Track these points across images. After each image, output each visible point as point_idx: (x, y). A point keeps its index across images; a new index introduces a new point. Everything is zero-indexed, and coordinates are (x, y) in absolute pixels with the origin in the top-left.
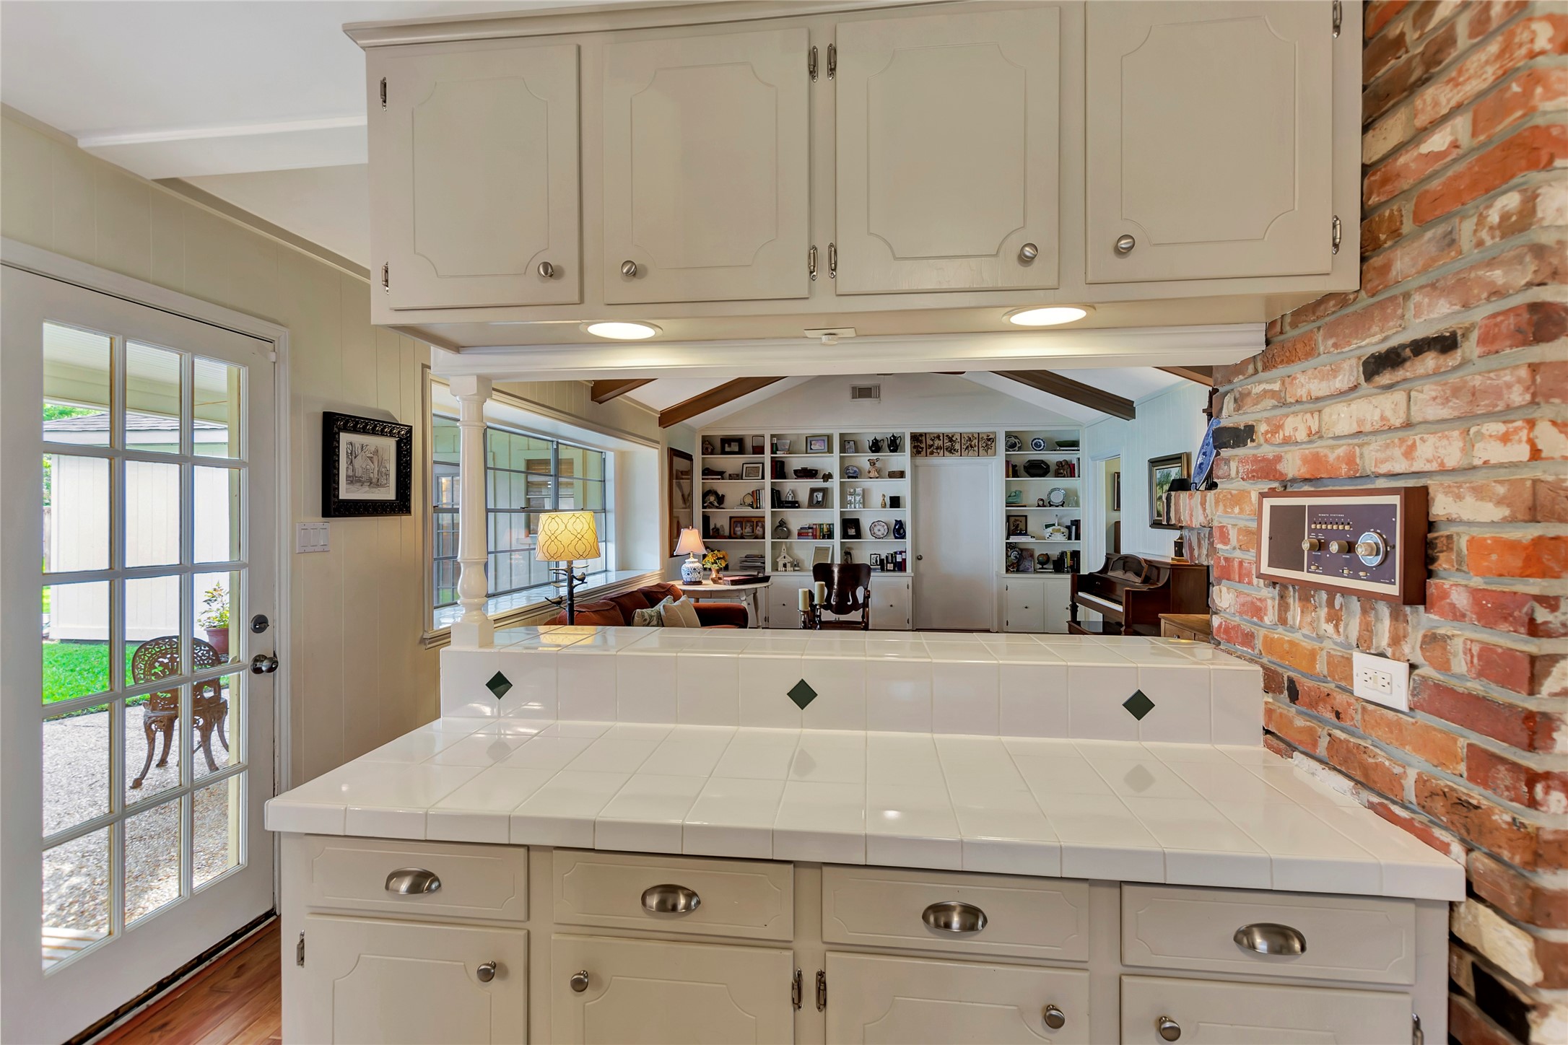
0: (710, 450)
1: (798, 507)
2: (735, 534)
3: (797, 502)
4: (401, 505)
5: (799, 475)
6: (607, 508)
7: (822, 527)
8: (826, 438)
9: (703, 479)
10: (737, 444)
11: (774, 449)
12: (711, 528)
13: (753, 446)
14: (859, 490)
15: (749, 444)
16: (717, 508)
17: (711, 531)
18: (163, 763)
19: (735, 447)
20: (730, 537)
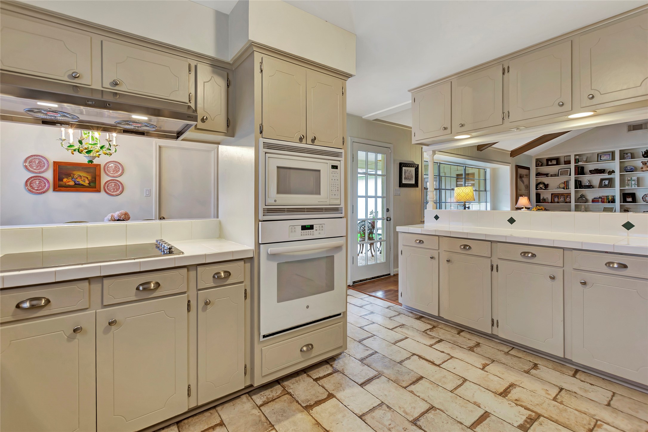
0: (540, 165)
1: (593, 188)
2: (554, 201)
3: (591, 186)
4: (416, 185)
5: (593, 172)
6: (487, 190)
7: (608, 197)
8: (611, 154)
9: (536, 177)
10: (556, 161)
11: (577, 161)
12: (541, 199)
13: (564, 161)
14: (635, 178)
15: (562, 160)
16: (544, 190)
17: (541, 200)
18: (362, 253)
19: (554, 162)
20: (551, 202)
